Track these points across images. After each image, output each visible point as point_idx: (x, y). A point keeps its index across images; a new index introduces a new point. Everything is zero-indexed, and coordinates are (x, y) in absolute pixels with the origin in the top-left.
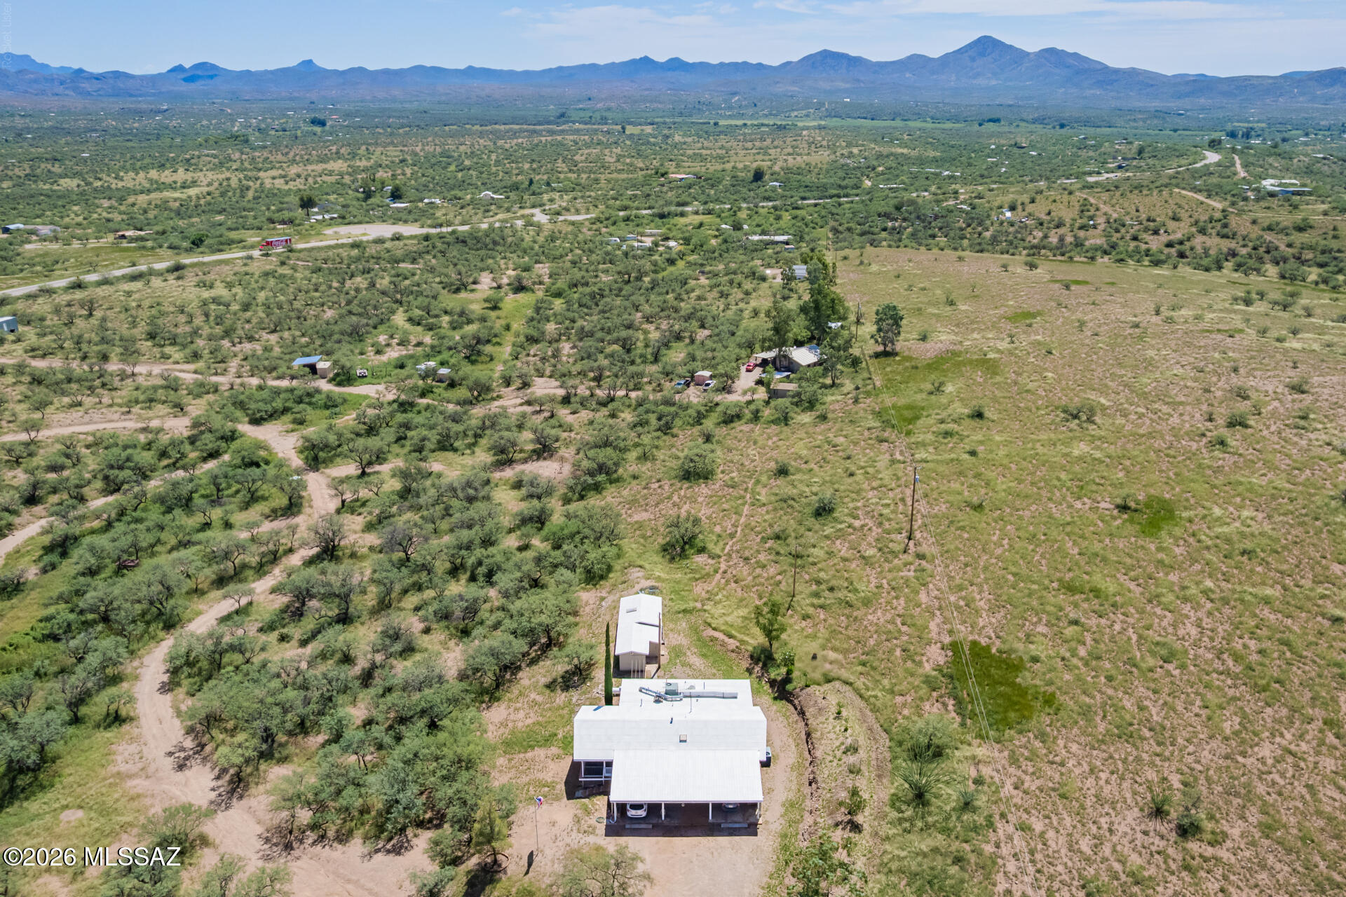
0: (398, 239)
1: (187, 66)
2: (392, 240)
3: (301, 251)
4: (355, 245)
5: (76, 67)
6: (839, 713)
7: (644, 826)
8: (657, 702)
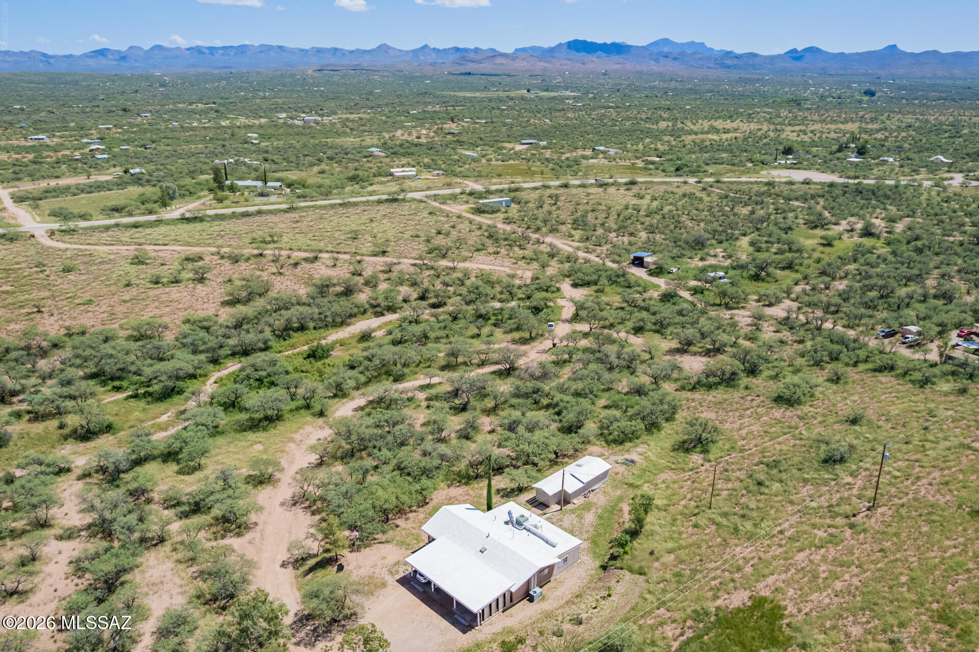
0: (808, 183)
1: (799, 49)
2: (803, 183)
3: (725, 183)
4: (769, 184)
5: (729, 50)
6: (609, 595)
7: (419, 588)
8: (506, 523)
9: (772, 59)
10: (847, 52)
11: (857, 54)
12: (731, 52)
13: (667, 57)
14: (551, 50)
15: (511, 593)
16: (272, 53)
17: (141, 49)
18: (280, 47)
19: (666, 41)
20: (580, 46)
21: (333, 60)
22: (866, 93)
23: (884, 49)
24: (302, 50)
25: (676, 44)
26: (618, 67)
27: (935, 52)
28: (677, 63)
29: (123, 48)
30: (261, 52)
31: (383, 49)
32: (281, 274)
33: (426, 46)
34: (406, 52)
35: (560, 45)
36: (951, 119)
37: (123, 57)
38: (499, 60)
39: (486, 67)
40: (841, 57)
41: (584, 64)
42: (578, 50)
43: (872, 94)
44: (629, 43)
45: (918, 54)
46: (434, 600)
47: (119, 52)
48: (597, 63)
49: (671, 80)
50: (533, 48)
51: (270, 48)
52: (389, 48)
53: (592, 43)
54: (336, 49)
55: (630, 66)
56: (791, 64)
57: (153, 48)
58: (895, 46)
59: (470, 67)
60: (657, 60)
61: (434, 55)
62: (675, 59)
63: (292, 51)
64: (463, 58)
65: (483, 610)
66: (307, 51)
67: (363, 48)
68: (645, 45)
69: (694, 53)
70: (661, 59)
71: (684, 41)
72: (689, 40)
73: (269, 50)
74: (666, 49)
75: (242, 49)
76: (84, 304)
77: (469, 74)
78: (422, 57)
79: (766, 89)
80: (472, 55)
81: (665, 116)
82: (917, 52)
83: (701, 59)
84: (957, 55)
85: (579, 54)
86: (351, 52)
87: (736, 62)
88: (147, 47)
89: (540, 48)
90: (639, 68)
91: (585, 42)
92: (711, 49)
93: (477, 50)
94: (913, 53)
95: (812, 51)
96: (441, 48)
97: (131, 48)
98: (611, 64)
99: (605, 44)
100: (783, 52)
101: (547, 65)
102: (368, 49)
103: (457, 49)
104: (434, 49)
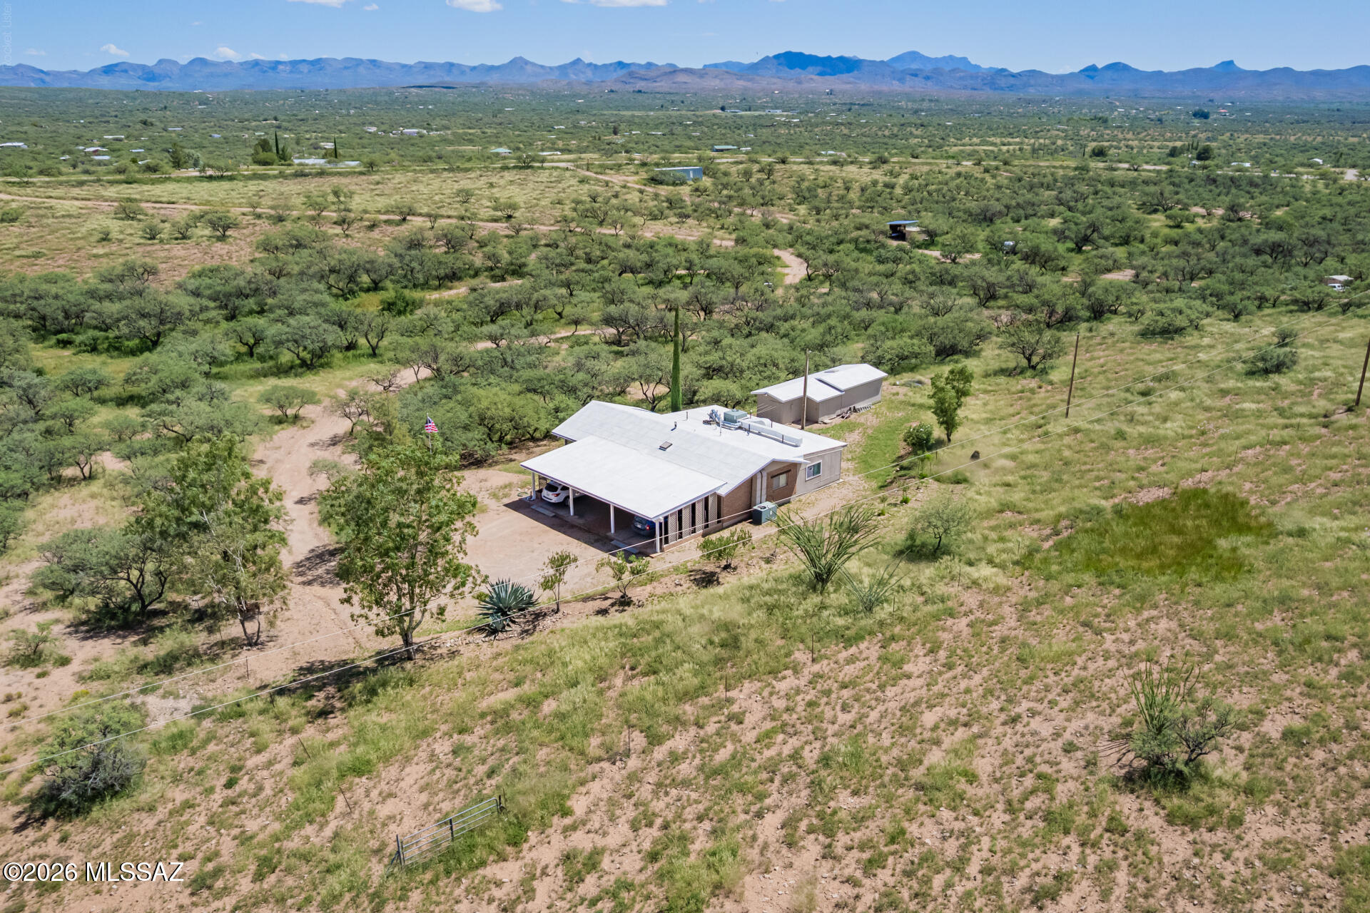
1: (1100, 66)
6: (905, 501)
7: (547, 512)
8: (706, 422)
9: (1062, 79)
10: (1166, 70)
11: (1179, 72)
12: (1003, 70)
13: (916, 75)
14: (754, 67)
15: (719, 498)
16: (361, 70)
17: (175, 63)
18: (373, 62)
19: (914, 55)
20: (793, 60)
21: (448, 79)
22: (1195, 115)
23: (1218, 66)
24: (404, 66)
25: (928, 58)
26: (848, 87)
27: (1287, 71)
28: (929, 83)
29: (150, 62)
30: (346, 68)
31: (519, 64)
32: (347, 236)
33: (578, 61)
34: (551, 68)
35: (766, 59)
36: (1319, 139)
37: (149, 74)
38: (681, 78)
39: (663, 85)
40: (1157, 76)
41: (800, 83)
42: (791, 67)
43: (1205, 116)
44: (861, 57)
45: (1265, 73)
46: (573, 526)
47: (143, 67)
48: (817, 84)
49: (923, 100)
50: (726, 64)
51: (359, 62)
52: (527, 62)
53: (810, 56)
54: (451, 65)
55: (864, 86)
56: (1087, 85)
57: (192, 62)
58: (1231, 62)
59: (641, 85)
60: (901, 80)
61: (589, 74)
62: (927, 78)
63: (390, 68)
64: (631, 74)
65: (666, 518)
66: (411, 67)
67: (489, 63)
68: (886, 59)
69: (953, 70)
70: (908, 78)
71: (940, 56)
72: (947, 54)
73: (358, 65)
74: (914, 66)
75: (317, 64)
76: (28, 257)
77: (640, 91)
78: (573, 77)
79: (1056, 110)
80: (642, 72)
81: (918, 132)
82: (1262, 69)
83: (961, 78)
84: (1317, 74)
85: (792, 72)
86: (473, 68)
87: (1012, 81)
88: (184, 60)
89: (739, 64)
90: (876, 87)
91: (801, 54)
92: (977, 67)
93: (649, 65)
94: (1256, 72)
95: (1117, 68)
96: (600, 63)
97: (160, 62)
98: (839, 83)
99: (829, 57)
100: (1077, 70)
101: (749, 84)
102: (497, 64)
103: (620, 64)
104: (590, 65)
